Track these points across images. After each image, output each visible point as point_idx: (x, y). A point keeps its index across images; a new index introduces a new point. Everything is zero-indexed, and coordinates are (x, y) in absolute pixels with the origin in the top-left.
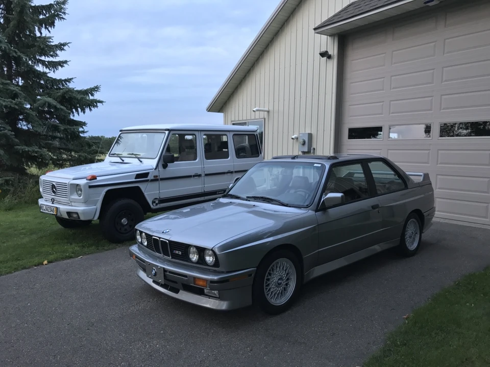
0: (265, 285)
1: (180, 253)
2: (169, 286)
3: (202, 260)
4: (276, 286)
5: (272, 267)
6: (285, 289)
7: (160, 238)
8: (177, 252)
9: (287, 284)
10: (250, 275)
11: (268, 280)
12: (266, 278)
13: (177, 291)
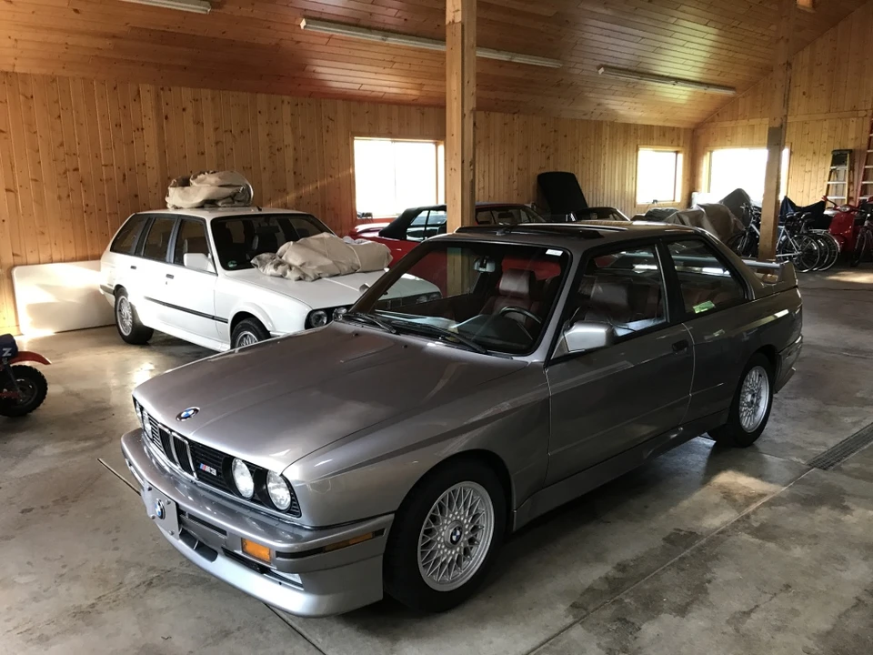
0: (420, 545)
1: (214, 472)
2: (195, 540)
3: (261, 495)
4: (446, 547)
5: (439, 504)
6: (466, 551)
7: (171, 431)
8: (208, 469)
9: (472, 541)
10: (378, 533)
11: (429, 532)
12: (423, 528)
13: (211, 555)
